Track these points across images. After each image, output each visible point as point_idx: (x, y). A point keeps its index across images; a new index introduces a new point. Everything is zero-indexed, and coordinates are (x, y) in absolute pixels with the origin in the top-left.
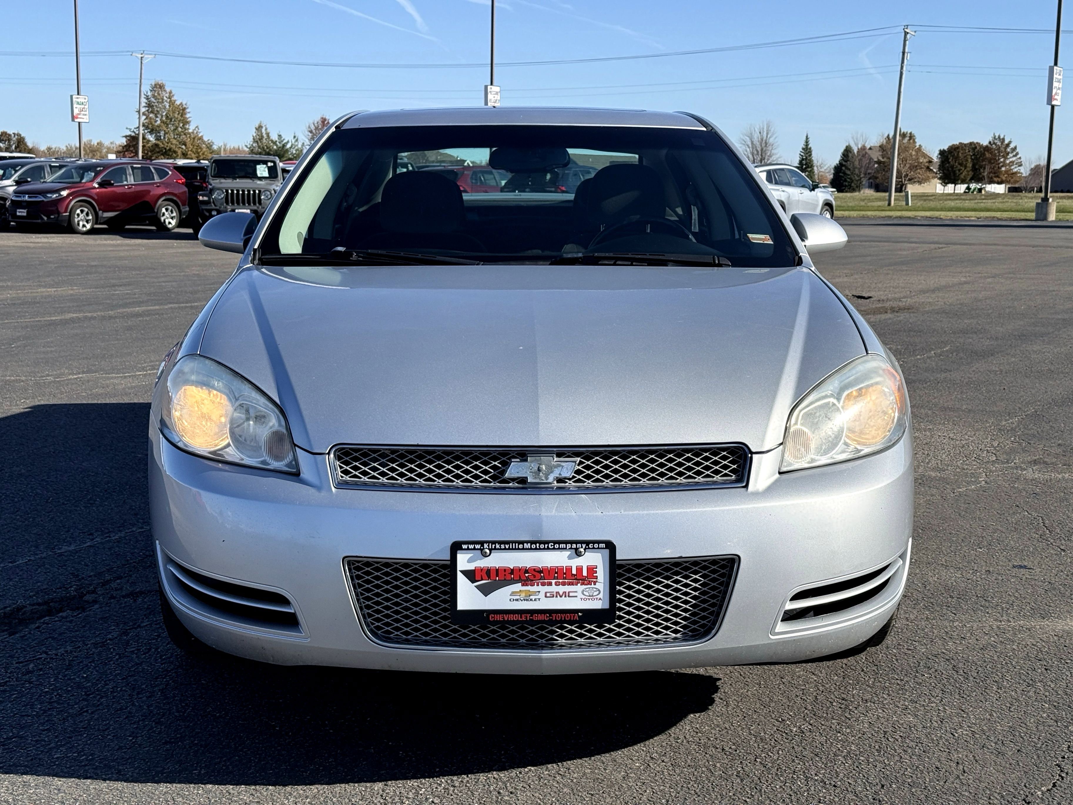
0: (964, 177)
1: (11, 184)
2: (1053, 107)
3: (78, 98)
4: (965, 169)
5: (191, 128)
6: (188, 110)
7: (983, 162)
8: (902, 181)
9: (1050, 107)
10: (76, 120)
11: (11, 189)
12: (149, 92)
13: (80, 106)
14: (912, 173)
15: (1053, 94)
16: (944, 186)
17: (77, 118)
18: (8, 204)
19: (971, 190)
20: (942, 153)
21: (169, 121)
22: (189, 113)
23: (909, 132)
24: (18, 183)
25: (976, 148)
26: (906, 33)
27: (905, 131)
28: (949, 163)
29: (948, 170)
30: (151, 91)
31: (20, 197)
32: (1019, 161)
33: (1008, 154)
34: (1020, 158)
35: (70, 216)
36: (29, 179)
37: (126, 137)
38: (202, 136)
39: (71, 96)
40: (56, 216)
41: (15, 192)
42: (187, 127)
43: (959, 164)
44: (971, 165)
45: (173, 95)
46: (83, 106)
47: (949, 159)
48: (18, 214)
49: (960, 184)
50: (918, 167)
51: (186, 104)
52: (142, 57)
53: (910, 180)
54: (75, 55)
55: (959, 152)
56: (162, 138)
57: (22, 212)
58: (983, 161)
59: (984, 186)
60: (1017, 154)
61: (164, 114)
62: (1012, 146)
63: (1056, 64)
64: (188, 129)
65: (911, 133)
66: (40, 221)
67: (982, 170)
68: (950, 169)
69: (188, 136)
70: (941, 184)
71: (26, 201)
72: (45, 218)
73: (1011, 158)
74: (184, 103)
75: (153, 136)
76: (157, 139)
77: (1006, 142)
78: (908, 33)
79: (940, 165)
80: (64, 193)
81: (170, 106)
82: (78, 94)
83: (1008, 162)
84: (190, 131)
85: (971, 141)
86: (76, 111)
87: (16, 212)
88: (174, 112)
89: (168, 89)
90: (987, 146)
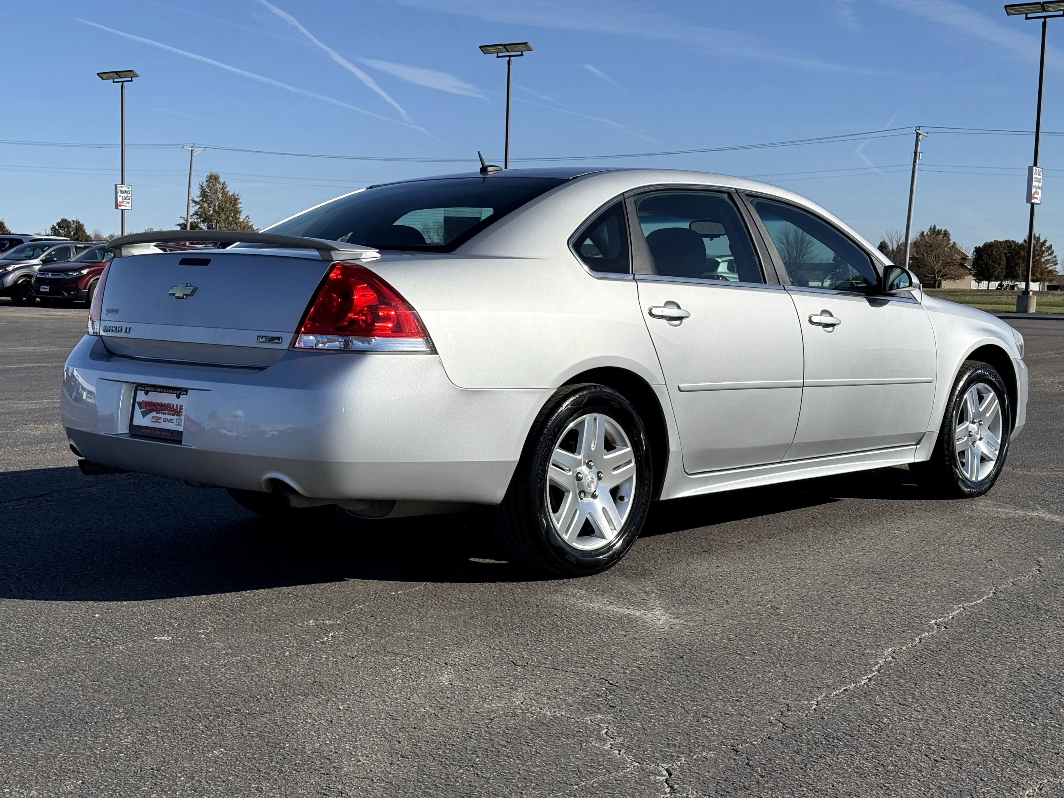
0: (998, 274)
1: (38, 263)
2: (1033, 205)
3: (122, 187)
4: (999, 266)
5: (242, 217)
6: (239, 201)
7: (1018, 260)
8: (935, 277)
9: (1030, 205)
10: (119, 208)
11: (37, 267)
12: (205, 182)
13: (123, 195)
14: (946, 269)
15: (1033, 192)
16: (979, 283)
17: (121, 206)
18: (33, 280)
19: (1004, 287)
20: (977, 250)
21: (221, 211)
22: (240, 203)
23: (943, 230)
24: (44, 262)
25: (1011, 246)
26: (918, 134)
27: (940, 228)
28: (983, 260)
29: (982, 267)
30: (207, 181)
31: (44, 274)
32: (1054, 259)
33: (1043, 252)
34: (1055, 257)
35: (89, 292)
36: (55, 259)
37: (179, 225)
38: (252, 225)
39: (116, 185)
40: (76, 292)
41: (40, 270)
42: (238, 216)
43: (993, 261)
44: (1005, 263)
45: (226, 187)
46: (126, 195)
47: (983, 256)
48: (41, 290)
49: (994, 281)
50: (951, 264)
51: (237, 195)
52: (192, 150)
53: (943, 276)
54: (121, 147)
55: (992, 250)
56: (214, 226)
57: (45, 289)
58: (1019, 258)
59: (1017, 283)
60: (1053, 252)
61: (217, 204)
62: (1047, 244)
63: (1035, 164)
64: (239, 218)
65: (945, 231)
66: (60, 297)
67: (1017, 268)
68: (984, 266)
69: (239, 225)
70: (976, 280)
71: (49, 279)
72: (66, 294)
73: (1046, 256)
74: (236, 194)
75: (206, 224)
76: (209, 228)
77: (1042, 241)
78: (920, 134)
79: (973, 262)
80: (85, 272)
81: (222, 197)
82: (122, 184)
83: (1043, 260)
84: (241, 220)
85: (1007, 239)
86: (120, 199)
87: (40, 288)
88: (226, 203)
89: (222, 180)
90: (1022, 245)
